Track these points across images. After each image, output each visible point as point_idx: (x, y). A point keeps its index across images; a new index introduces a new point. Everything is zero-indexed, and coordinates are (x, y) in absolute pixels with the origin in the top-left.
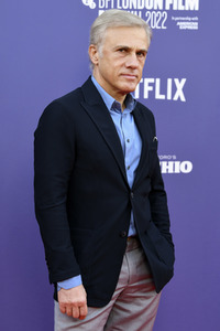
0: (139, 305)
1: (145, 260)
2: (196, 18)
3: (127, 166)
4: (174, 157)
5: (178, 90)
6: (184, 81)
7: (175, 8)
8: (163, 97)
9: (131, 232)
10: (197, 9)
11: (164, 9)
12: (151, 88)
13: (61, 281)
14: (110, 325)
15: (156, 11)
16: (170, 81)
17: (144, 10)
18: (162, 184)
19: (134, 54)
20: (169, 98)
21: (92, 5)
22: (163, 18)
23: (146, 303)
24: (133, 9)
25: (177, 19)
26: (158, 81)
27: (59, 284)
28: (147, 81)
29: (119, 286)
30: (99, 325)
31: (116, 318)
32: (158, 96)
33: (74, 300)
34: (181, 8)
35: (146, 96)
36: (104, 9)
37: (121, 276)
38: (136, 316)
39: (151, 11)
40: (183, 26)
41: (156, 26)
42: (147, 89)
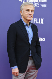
0: (33, 73)
1: (34, 62)
2: (46, 4)
3: (29, 39)
4: (41, 37)
5: (42, 21)
6: (43, 19)
7: (41, 2)
8: (38, 23)
9: (30, 55)
10: (46, 2)
11: (38, 2)
12: (35, 21)
13: (12, 67)
14: (26, 78)
15: (37, 2)
16: (40, 19)
17: (34, 2)
18: (39, 44)
19: (30, 11)
20: (40, 23)
21: (21, 1)
22: (38, 4)
23: (34, 72)
24: (31, 2)
25: (41, 4)
26: (37, 19)
27: (12, 68)
28: (34, 19)
29: (27, 68)
30: (23, 78)
31: (27, 76)
32: (37, 23)
33: (15, 71)
34: (42, 2)
35: (34, 23)
36: (24, 2)
37: (28, 66)
38: (32, 76)
39: (35, 2)
40: (43, 6)
41: (36, 6)
42: (34, 21)
